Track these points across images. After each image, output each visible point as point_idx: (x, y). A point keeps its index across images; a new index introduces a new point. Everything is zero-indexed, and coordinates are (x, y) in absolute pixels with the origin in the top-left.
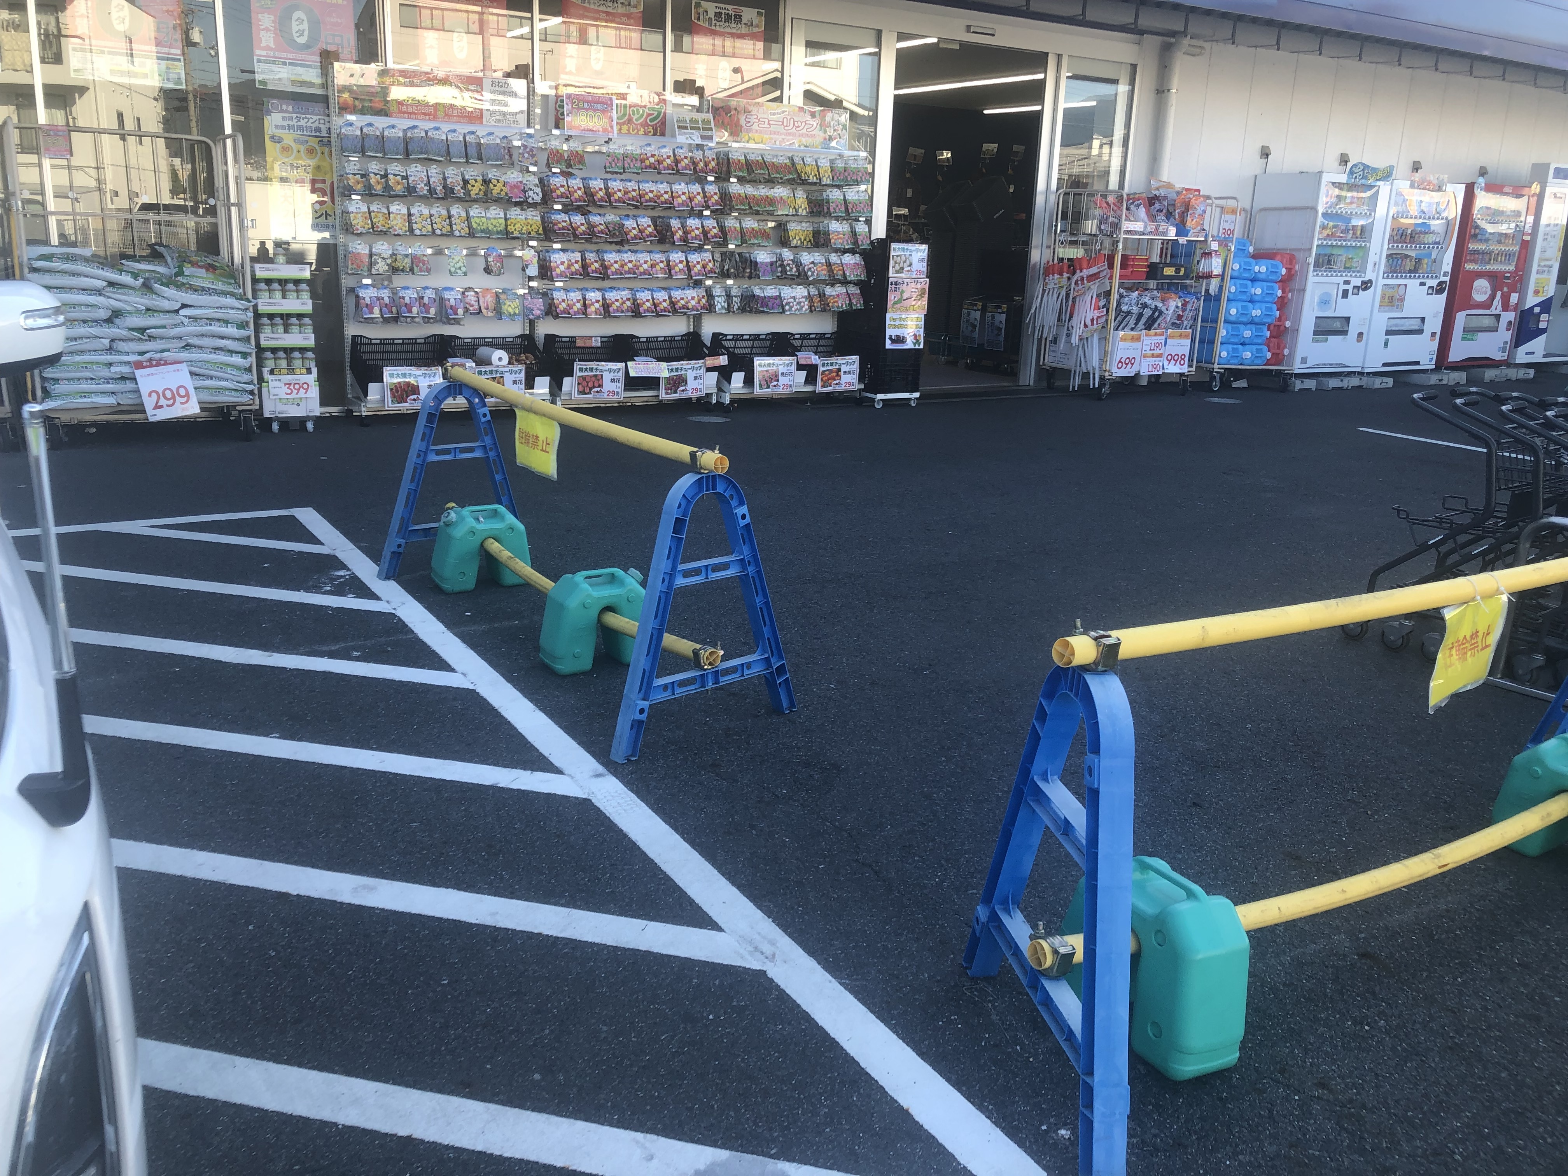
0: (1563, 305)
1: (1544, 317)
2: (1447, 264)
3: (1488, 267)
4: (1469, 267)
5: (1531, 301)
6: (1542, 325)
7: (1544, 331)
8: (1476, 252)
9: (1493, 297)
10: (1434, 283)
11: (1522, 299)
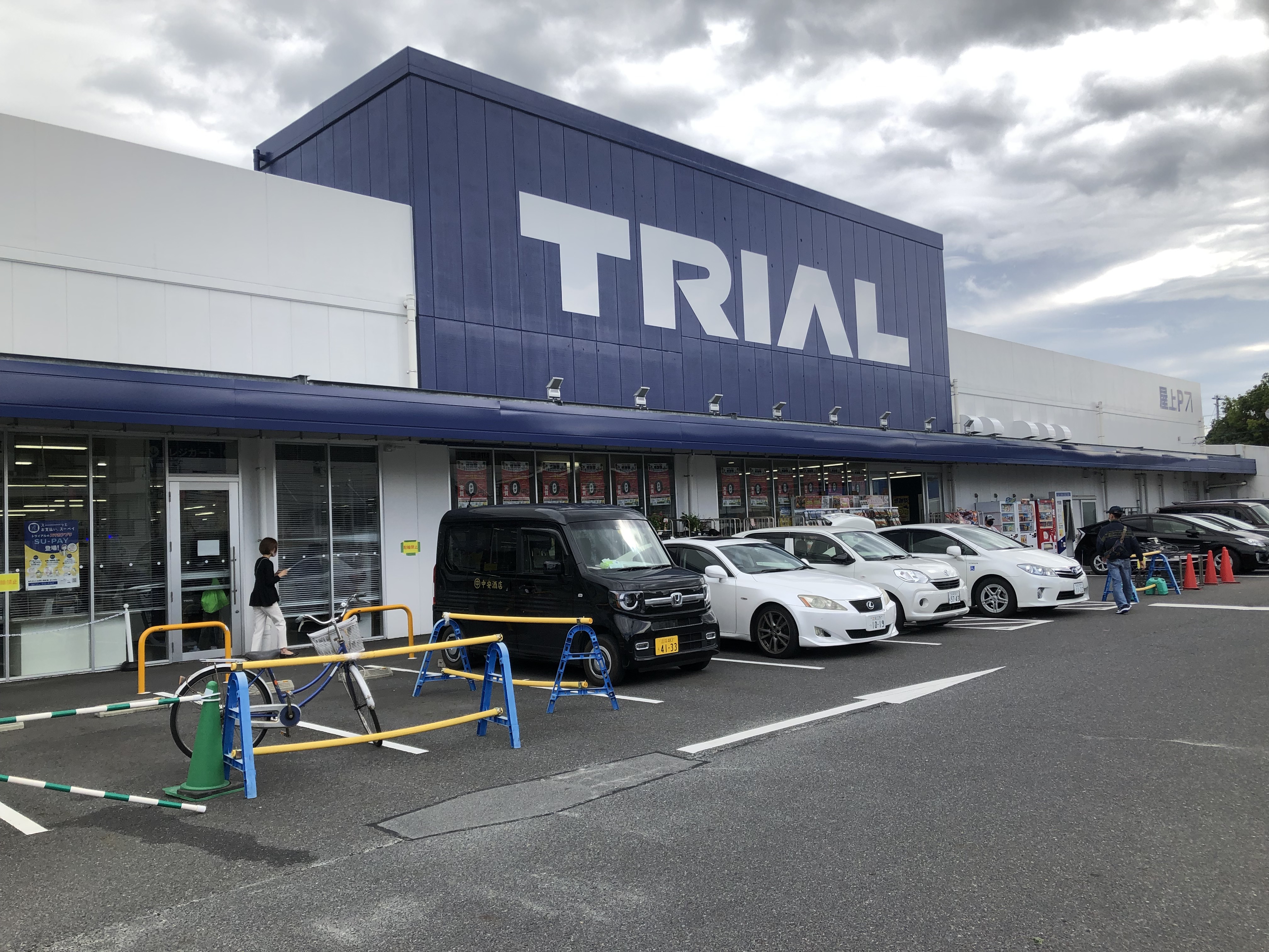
0: (1068, 539)
1: (1064, 543)
2: (1035, 528)
3: (1046, 527)
4: (1041, 528)
5: (1060, 538)
6: (1064, 546)
7: (1065, 548)
8: (1042, 522)
9: (1049, 537)
10: (1033, 534)
11: (1057, 538)
